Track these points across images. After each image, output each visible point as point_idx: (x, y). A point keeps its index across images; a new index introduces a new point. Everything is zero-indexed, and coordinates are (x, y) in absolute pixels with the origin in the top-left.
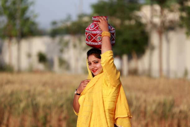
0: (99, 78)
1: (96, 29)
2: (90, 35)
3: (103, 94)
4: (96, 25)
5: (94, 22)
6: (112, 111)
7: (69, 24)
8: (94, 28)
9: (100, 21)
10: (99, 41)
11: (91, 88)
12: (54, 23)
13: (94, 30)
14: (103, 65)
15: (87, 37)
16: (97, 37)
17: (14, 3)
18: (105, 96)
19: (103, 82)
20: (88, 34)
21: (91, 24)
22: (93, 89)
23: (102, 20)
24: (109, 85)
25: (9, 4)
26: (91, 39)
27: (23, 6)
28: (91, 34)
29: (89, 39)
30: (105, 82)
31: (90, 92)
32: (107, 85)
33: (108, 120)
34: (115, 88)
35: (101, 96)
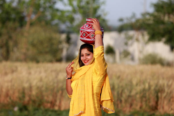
0: (90, 68)
1: (90, 28)
2: (85, 33)
3: (93, 81)
4: (89, 25)
5: (88, 23)
6: (99, 95)
7: (133, 20)
8: (88, 27)
9: (94, 22)
10: (92, 38)
11: (83, 76)
12: (121, 20)
13: (89, 29)
14: (95, 57)
15: (82, 34)
16: (90, 34)
17: (88, 3)
18: (94, 82)
19: (94, 71)
20: (83, 32)
21: (85, 24)
22: (84, 76)
23: (95, 21)
24: (98, 73)
25: (83, 4)
26: (86, 36)
27: (95, 5)
28: (86, 31)
29: (83, 36)
30: (95, 71)
31: (82, 79)
32: (97, 74)
33: (96, 101)
34: (102, 76)
35: (91, 83)
